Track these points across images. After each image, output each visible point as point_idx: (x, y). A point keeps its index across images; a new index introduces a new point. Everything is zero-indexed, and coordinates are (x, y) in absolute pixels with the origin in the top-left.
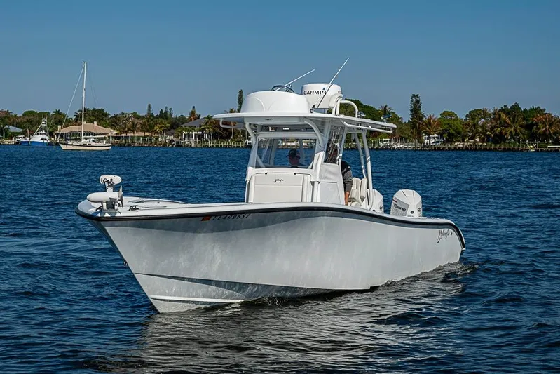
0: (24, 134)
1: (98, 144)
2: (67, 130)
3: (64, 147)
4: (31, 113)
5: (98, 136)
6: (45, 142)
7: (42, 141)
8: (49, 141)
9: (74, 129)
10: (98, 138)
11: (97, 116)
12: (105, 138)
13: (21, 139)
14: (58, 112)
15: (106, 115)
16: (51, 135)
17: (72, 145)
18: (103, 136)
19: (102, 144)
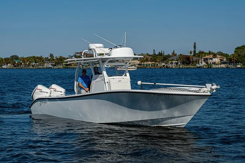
1: (131, 68)
5: (131, 64)
10: (131, 65)
12: (134, 65)
17: (120, 68)
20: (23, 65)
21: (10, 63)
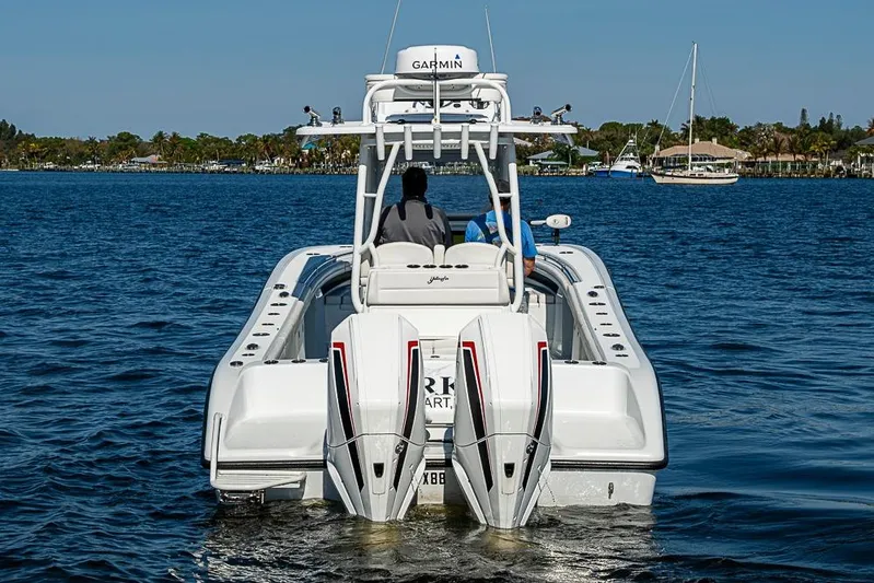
0: (602, 159)
1: (714, 175)
2: (668, 153)
3: (658, 180)
4: (614, 125)
5: (718, 162)
6: (635, 171)
7: (630, 170)
8: (640, 171)
9: (679, 150)
10: (718, 165)
11: (717, 129)
12: (728, 165)
13: (596, 167)
14: (655, 124)
15: (733, 128)
16: (643, 160)
17: (672, 176)
18: (726, 162)
19: (721, 175)
20: (327, 164)
21: (281, 153)
